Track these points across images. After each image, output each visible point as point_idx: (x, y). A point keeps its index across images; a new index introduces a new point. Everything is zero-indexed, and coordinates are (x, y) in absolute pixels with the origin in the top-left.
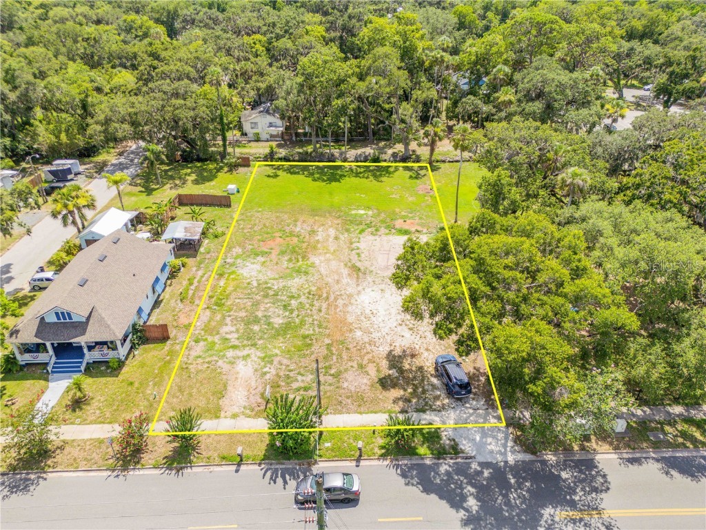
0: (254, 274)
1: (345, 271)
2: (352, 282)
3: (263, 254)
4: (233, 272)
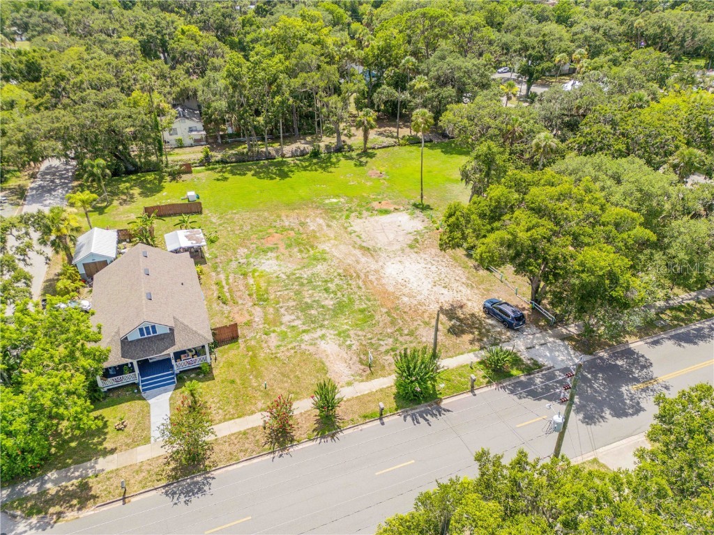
0: (276, 268)
1: (358, 253)
2: (370, 260)
3: (272, 250)
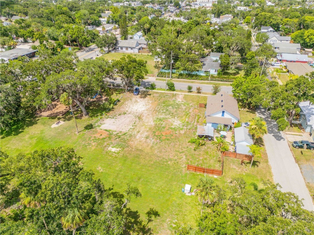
0: (176, 121)
3: (171, 128)
4: (183, 122)
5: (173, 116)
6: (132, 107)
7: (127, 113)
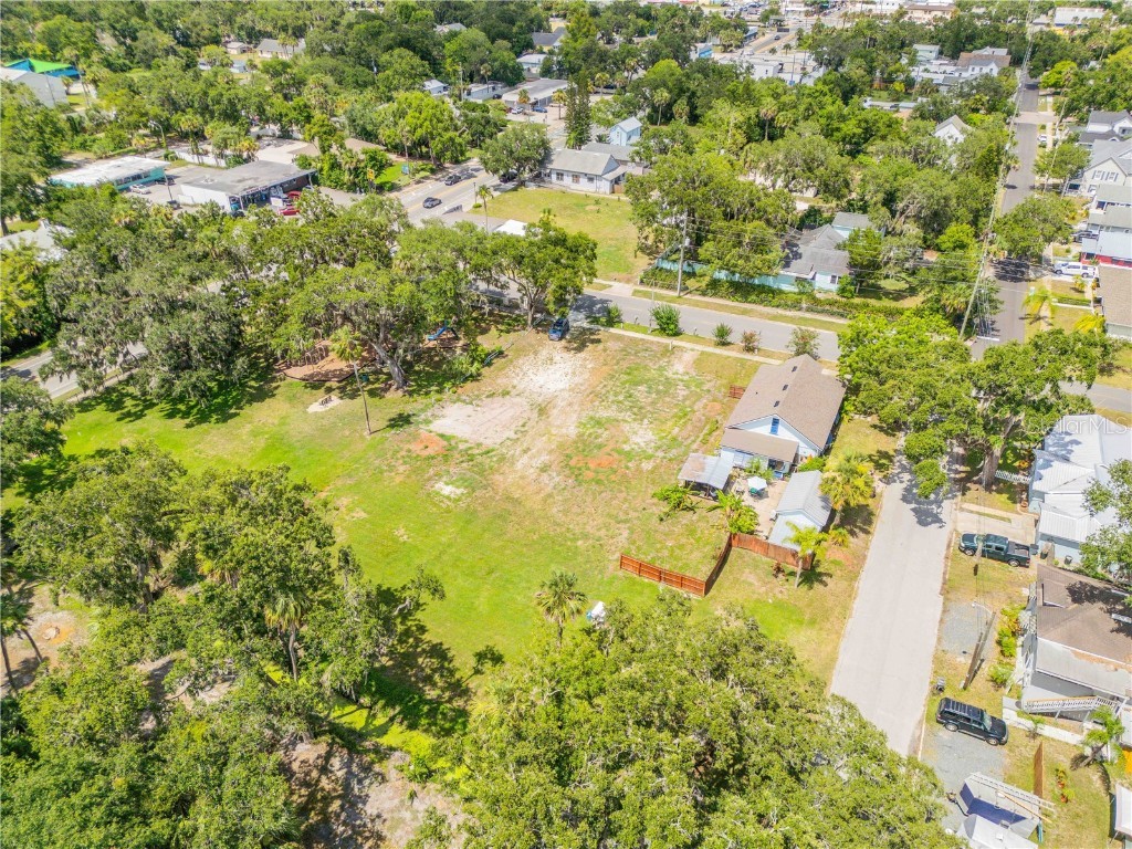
0: (641, 432)
3: (620, 452)
4: (662, 438)
5: (640, 413)
6: (532, 376)
7: (514, 392)
